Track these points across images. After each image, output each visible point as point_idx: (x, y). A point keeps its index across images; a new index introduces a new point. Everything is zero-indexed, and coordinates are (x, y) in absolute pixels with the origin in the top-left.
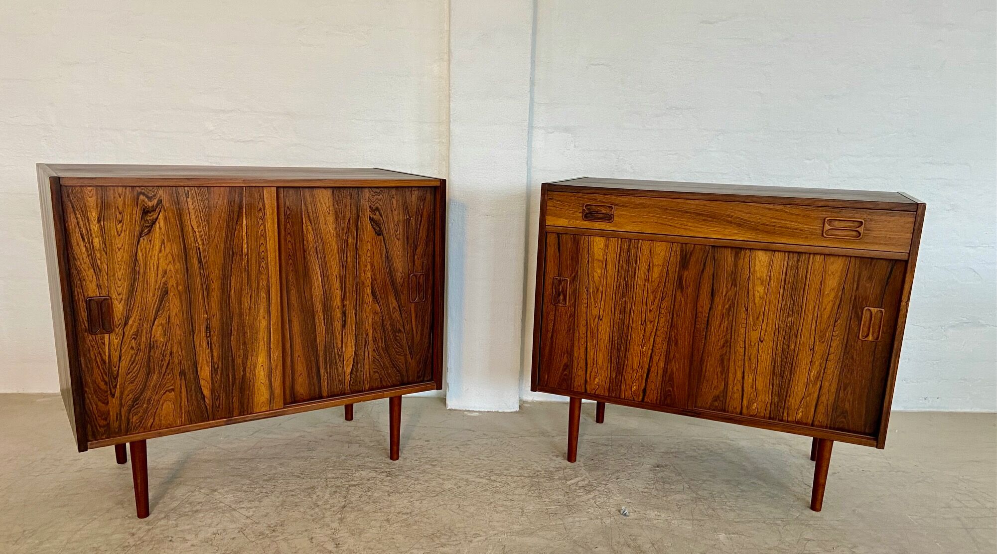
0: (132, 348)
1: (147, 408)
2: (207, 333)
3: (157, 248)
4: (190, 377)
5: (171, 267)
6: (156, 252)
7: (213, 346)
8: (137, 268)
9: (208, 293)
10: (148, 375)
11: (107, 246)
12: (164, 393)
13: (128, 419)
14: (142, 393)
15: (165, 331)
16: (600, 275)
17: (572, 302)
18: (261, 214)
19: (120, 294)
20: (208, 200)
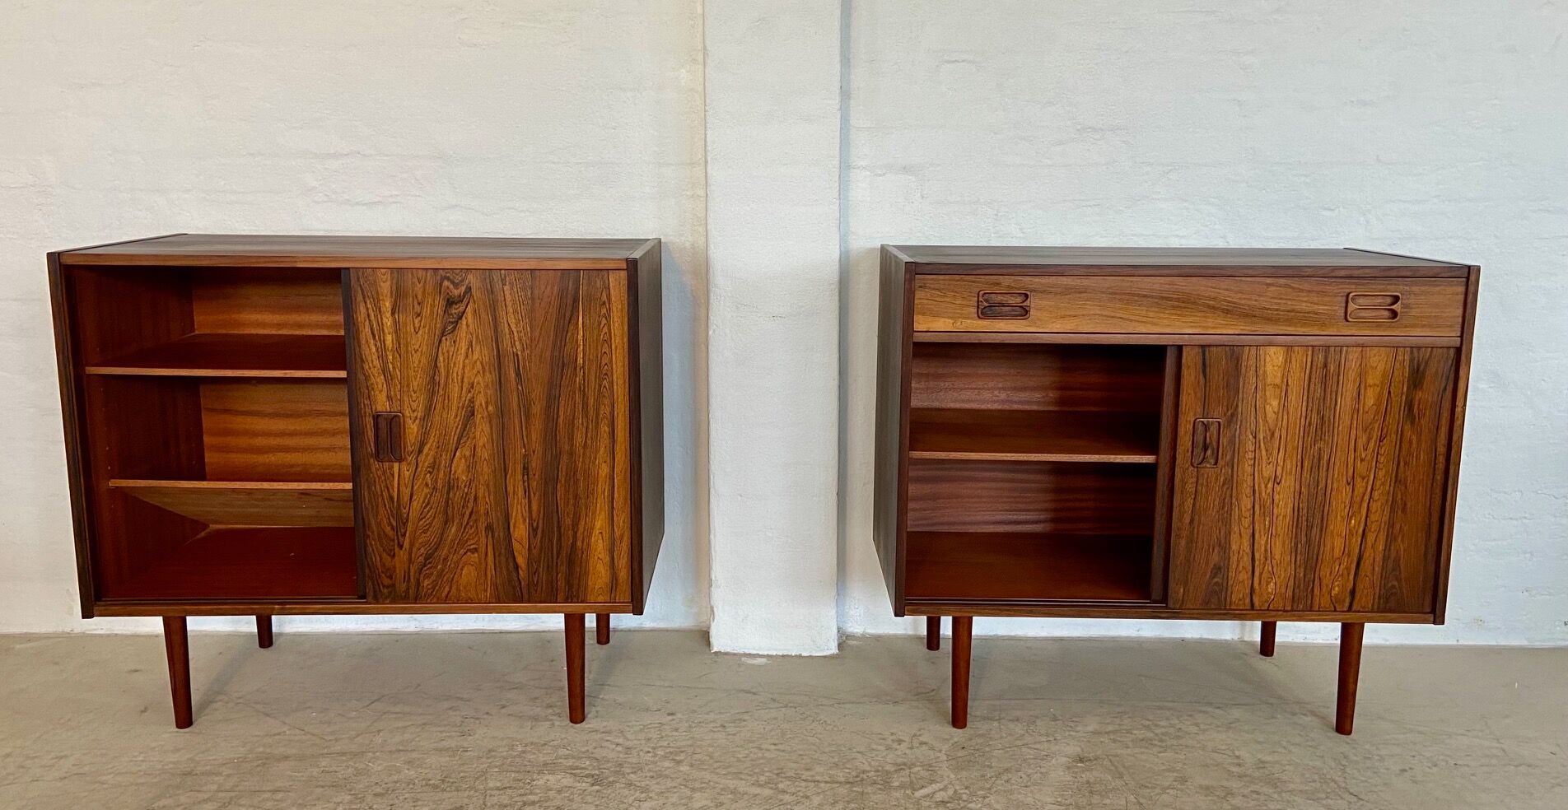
0: (427, 485)
1: (442, 571)
2: (523, 476)
3: (463, 351)
4: (499, 536)
5: (479, 378)
6: (461, 358)
7: (532, 496)
8: (437, 377)
9: (528, 417)
10: (445, 524)
11: (402, 346)
12: (465, 554)
13: (418, 580)
14: (437, 548)
15: (468, 467)
16: (1276, 410)
17: (1228, 457)
18: (604, 311)
19: (414, 411)
20: (532, 288)
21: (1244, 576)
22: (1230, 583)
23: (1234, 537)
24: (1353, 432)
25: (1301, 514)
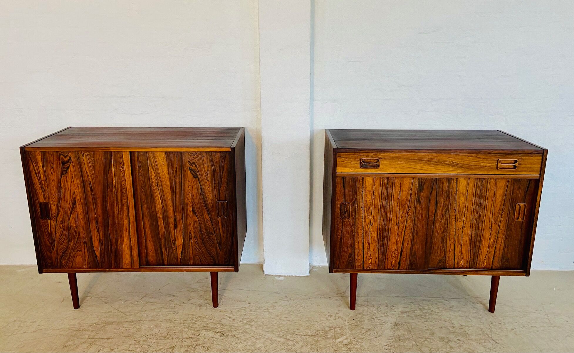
0: (61, 228)
1: (69, 258)
2: (96, 224)
3: (70, 181)
4: (89, 246)
5: (77, 190)
6: (69, 183)
7: (100, 231)
8: (61, 190)
9: (96, 205)
10: (69, 242)
11: (47, 179)
12: (77, 252)
13: (61, 261)
14: (66, 250)
15: (75, 222)
16: (370, 199)
17: (353, 216)
18: (122, 165)
19: (54, 202)
20: (94, 158)
21: (360, 257)
22: (355, 260)
23: (356, 244)
24: (398, 207)
25: (380, 236)
